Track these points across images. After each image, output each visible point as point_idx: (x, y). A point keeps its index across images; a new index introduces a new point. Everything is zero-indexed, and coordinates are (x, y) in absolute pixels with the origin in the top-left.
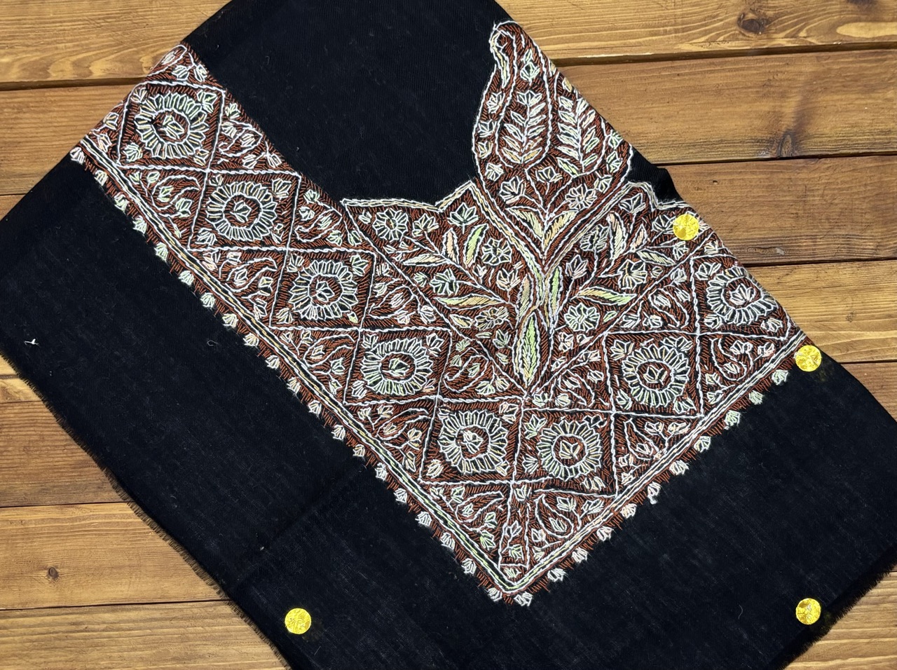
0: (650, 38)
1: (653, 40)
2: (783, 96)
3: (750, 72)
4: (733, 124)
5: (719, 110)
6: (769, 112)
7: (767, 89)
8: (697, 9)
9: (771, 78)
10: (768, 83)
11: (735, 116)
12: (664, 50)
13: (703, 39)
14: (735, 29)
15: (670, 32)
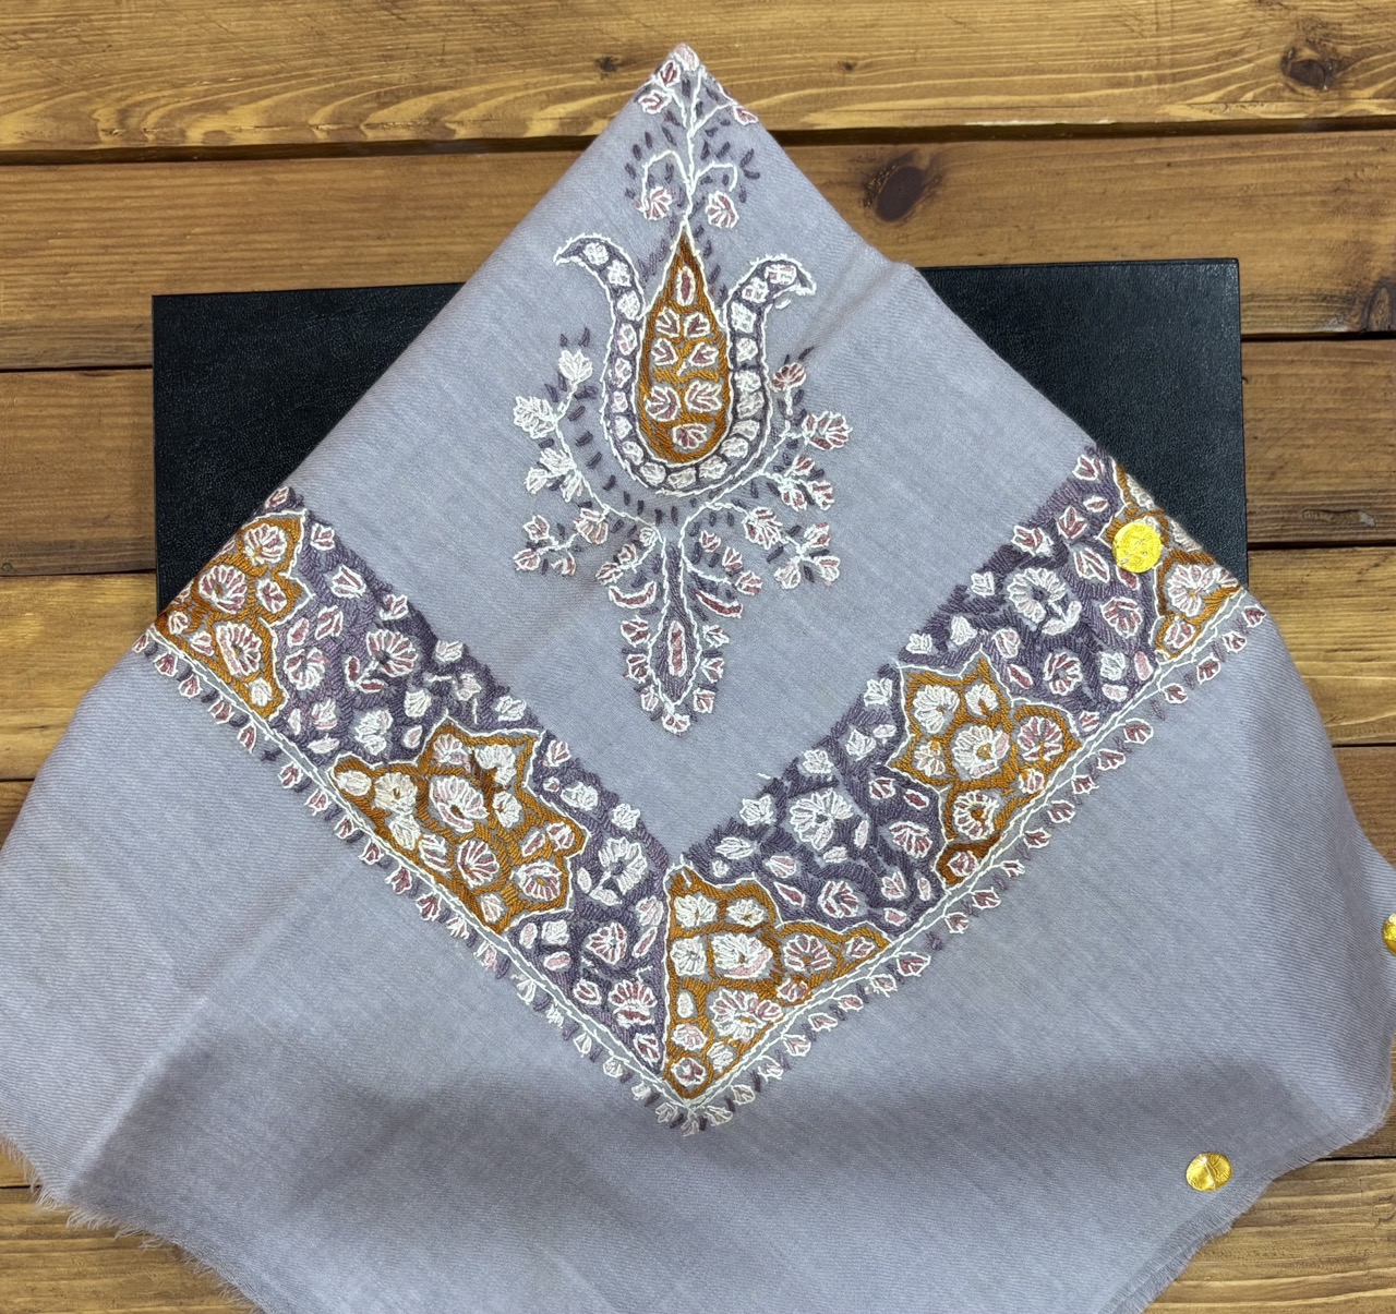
0: (1109, 91)
1: (1114, 96)
2: (1375, 211)
3: (1310, 164)
4: (1276, 264)
5: (1249, 236)
6: (1346, 243)
7: (1340, 197)
8: (1201, 37)
9: (1351, 175)
10: (1345, 186)
11: (1280, 250)
12: (1137, 115)
13: (1213, 96)
14: (1277, 80)
15: (1148, 82)
